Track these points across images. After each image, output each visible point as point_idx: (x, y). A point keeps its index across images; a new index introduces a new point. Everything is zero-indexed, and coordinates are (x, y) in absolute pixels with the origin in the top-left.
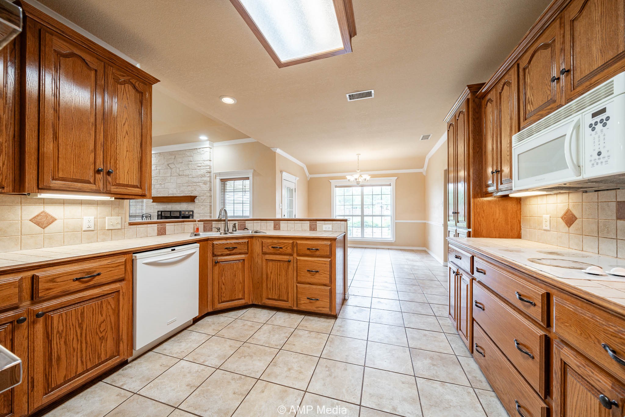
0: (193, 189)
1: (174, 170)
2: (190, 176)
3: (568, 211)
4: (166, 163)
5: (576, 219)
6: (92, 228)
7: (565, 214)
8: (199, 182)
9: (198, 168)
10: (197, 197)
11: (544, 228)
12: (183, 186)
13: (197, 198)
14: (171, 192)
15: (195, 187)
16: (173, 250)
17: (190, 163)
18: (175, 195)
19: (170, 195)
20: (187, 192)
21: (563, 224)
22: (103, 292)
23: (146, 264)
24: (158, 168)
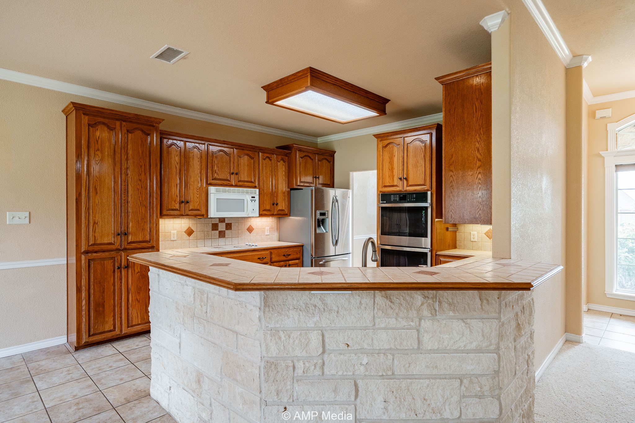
3: (189, 227)
5: (194, 232)
7: (187, 230)
11: (172, 239)
21: (186, 235)
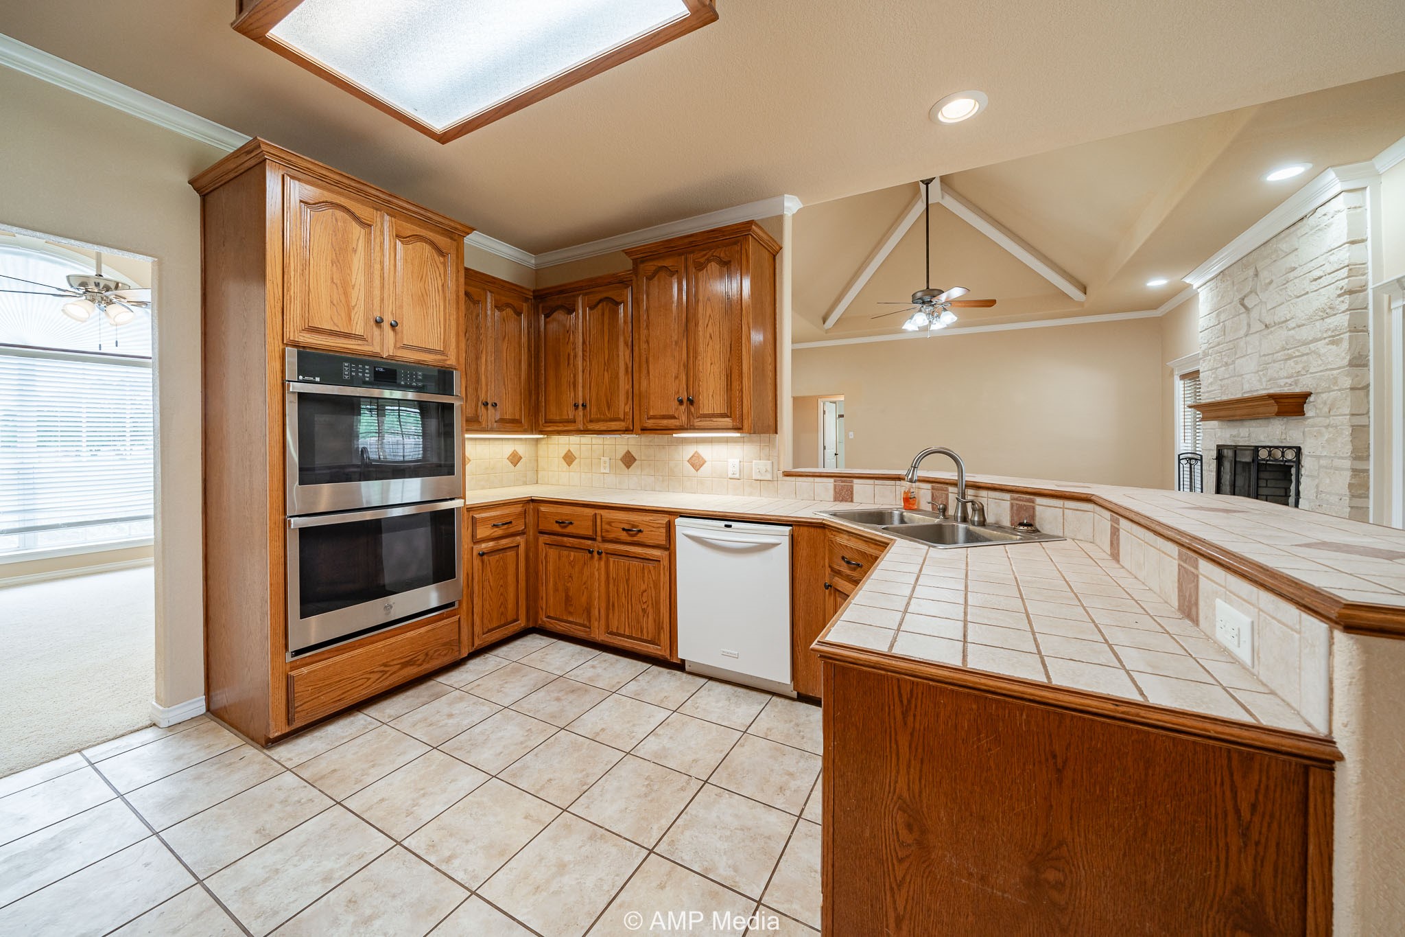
0: (1299, 367)
1: (1255, 314)
2: (1292, 324)
4: (1236, 300)
6: (737, 476)
8: (1315, 340)
9: (1315, 286)
10: (1309, 394)
12: (1274, 361)
13: (1312, 398)
14: (1247, 387)
15: (1305, 357)
16: (727, 526)
17: (1291, 275)
18: (1255, 394)
19: (1246, 395)
20: (1282, 382)
22: (644, 555)
23: (687, 536)
24: (1223, 318)
